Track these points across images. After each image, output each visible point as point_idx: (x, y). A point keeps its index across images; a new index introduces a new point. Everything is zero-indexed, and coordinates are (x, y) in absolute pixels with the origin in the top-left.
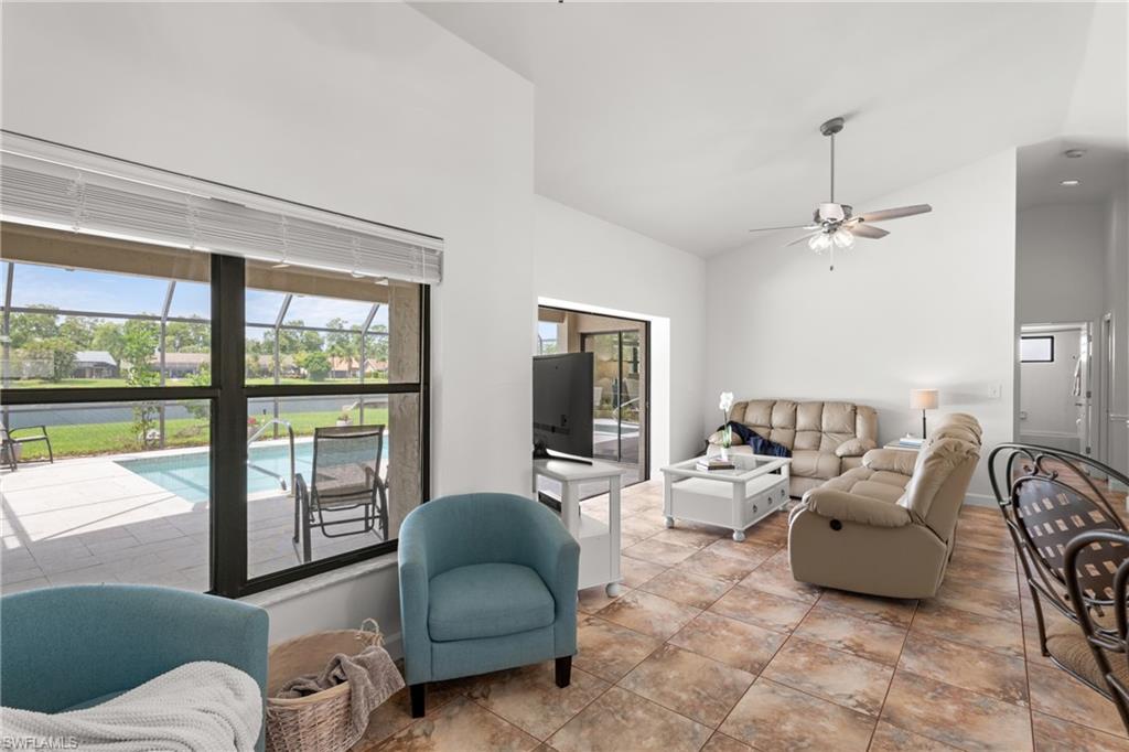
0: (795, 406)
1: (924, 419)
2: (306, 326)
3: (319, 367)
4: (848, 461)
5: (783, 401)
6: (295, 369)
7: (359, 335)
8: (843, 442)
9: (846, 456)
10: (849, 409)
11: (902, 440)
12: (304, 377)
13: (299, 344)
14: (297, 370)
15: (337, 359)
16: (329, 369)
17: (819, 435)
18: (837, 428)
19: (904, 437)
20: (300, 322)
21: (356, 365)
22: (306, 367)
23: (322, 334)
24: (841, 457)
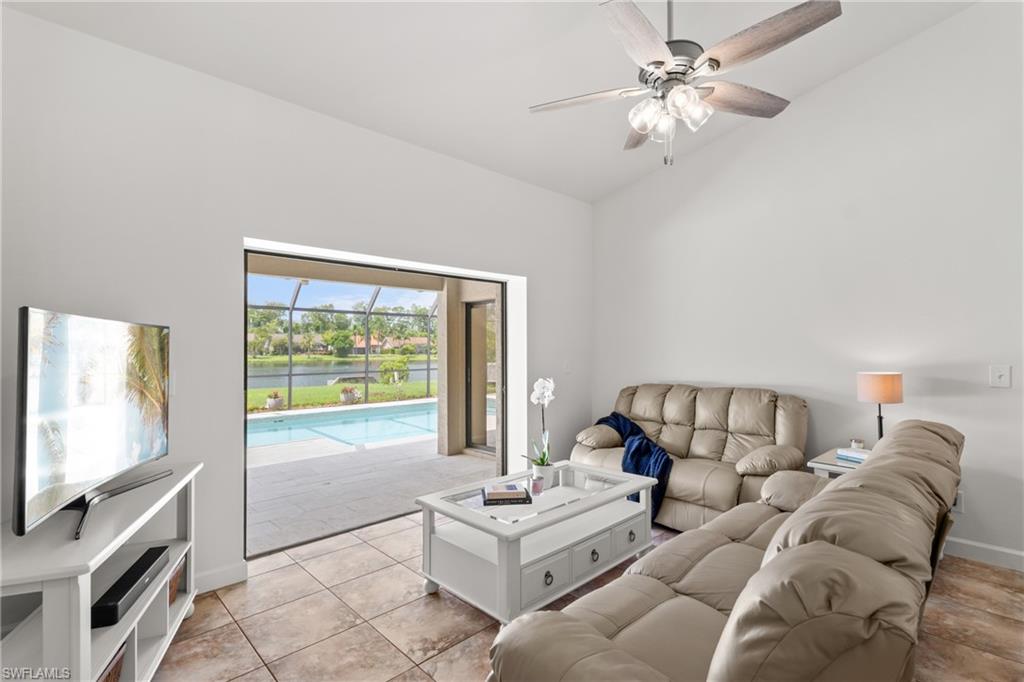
0: (694, 391)
1: (880, 418)
2: (336, 309)
3: (343, 345)
4: (750, 481)
5: (680, 386)
6: (324, 347)
7: (364, 316)
8: (755, 448)
9: (749, 475)
10: (765, 399)
11: (841, 452)
12: (331, 353)
13: (330, 324)
14: (325, 347)
15: (358, 337)
16: (351, 346)
17: (724, 435)
18: (748, 428)
19: (847, 446)
20: (331, 306)
21: (374, 342)
22: (333, 344)
23: (349, 316)
24: (743, 476)
